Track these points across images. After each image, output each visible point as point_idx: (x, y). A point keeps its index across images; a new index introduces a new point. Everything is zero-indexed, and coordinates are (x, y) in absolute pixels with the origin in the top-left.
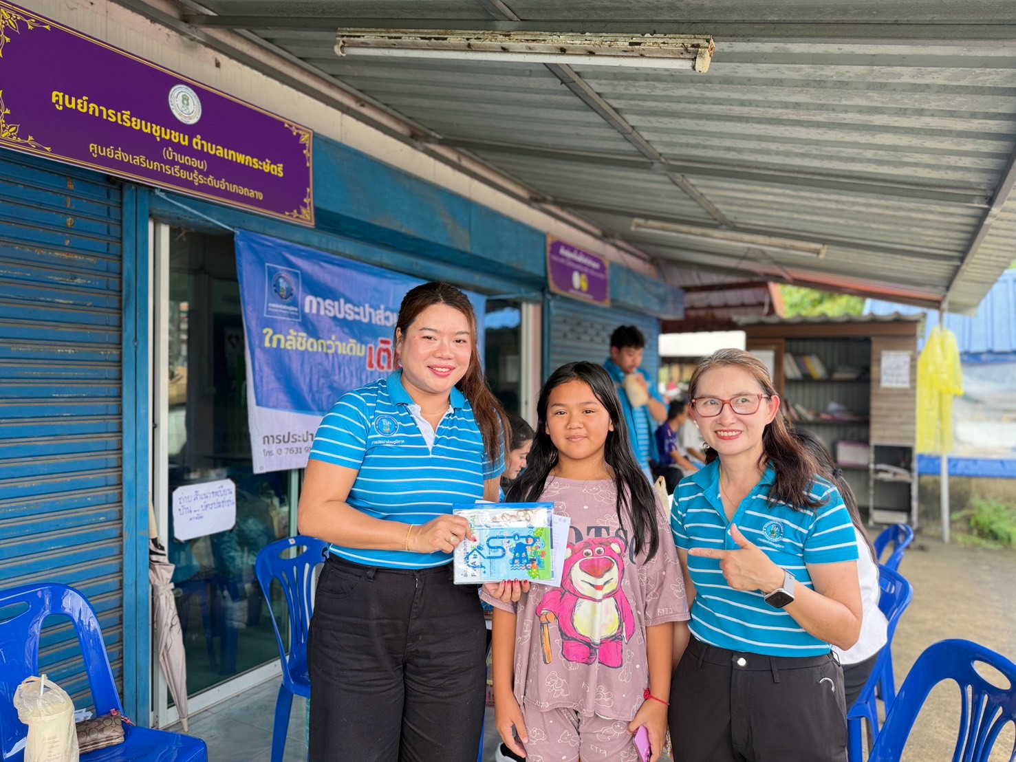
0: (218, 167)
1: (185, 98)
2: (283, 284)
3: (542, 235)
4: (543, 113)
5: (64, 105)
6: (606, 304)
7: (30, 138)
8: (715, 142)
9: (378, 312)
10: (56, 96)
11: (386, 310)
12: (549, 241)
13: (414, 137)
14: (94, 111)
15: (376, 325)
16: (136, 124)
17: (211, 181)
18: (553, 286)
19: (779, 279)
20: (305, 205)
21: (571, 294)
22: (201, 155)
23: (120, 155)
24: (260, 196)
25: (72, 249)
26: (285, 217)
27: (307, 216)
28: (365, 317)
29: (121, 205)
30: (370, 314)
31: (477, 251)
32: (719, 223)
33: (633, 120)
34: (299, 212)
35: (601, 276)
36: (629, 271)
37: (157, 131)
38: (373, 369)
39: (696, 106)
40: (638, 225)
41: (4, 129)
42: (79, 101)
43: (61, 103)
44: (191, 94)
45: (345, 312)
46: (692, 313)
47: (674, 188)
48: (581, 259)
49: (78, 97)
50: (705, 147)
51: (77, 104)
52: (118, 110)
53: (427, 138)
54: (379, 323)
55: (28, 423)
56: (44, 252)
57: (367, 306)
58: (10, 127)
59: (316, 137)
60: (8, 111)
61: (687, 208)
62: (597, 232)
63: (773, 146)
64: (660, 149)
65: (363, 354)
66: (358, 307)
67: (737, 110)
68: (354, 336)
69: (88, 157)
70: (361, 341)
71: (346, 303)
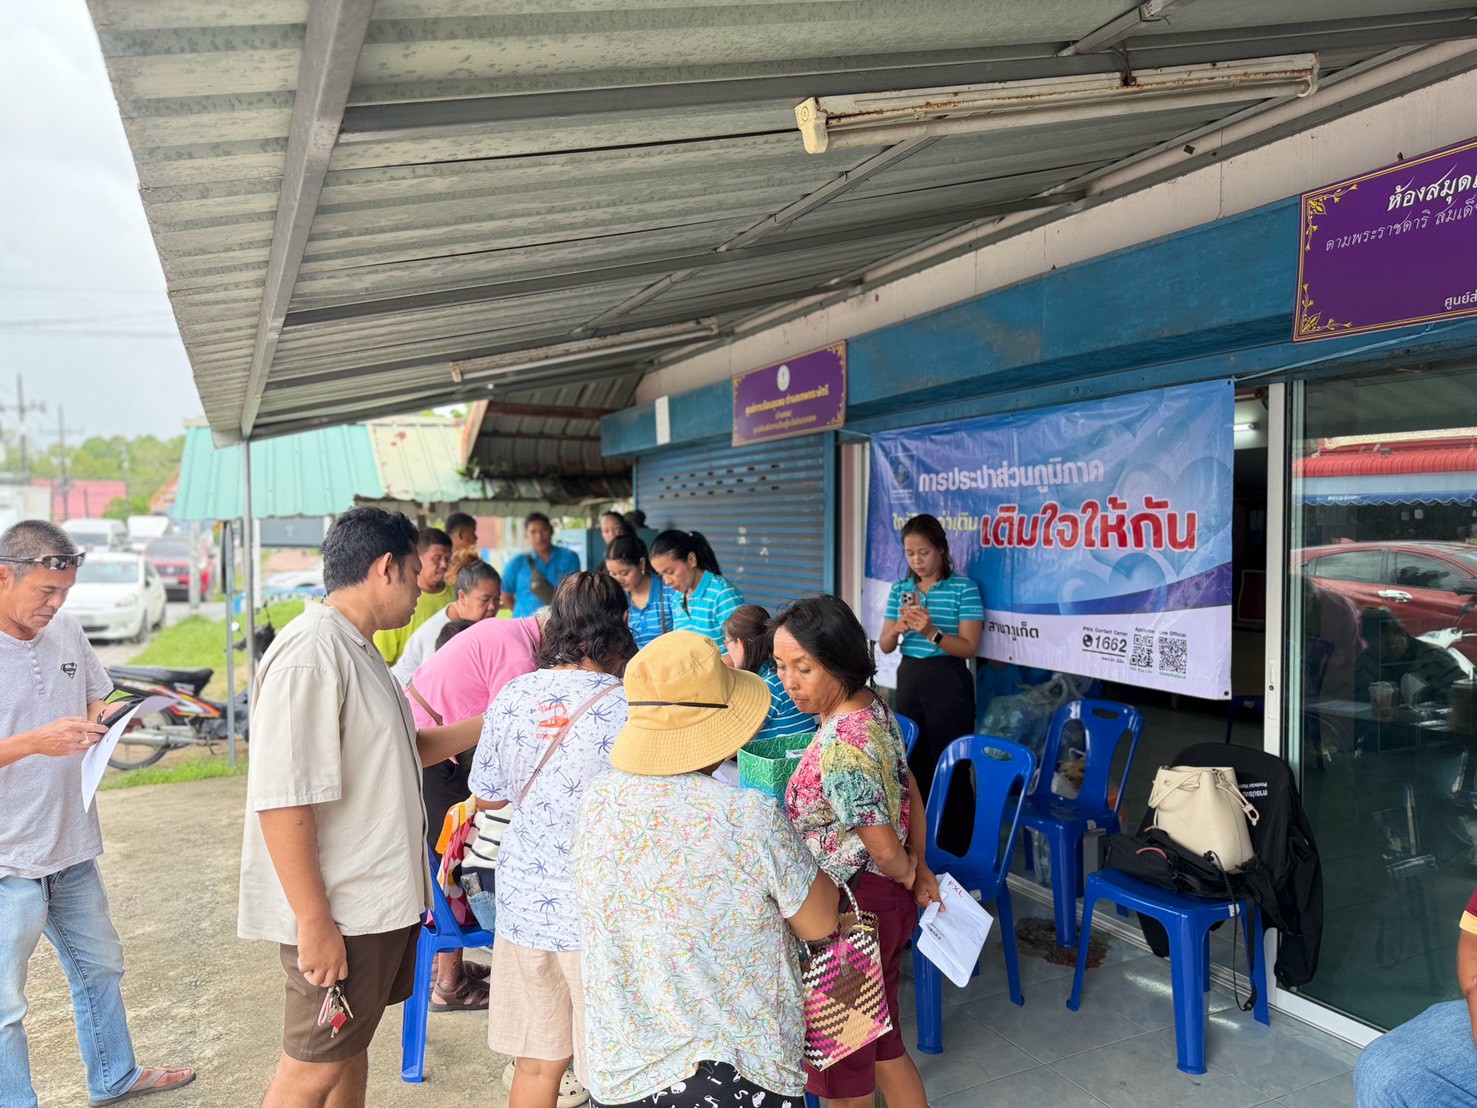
2: (901, 470)
9: (999, 471)
11: (1010, 466)
15: (998, 488)
20: (840, 410)
24: (813, 418)
27: (841, 416)
29: (823, 444)
30: (990, 477)
34: (836, 418)
38: (989, 546)
44: (785, 369)
45: (960, 482)
54: (1001, 485)
59: (847, 342)
65: (975, 528)
66: (975, 472)
70: (974, 513)
71: (960, 471)
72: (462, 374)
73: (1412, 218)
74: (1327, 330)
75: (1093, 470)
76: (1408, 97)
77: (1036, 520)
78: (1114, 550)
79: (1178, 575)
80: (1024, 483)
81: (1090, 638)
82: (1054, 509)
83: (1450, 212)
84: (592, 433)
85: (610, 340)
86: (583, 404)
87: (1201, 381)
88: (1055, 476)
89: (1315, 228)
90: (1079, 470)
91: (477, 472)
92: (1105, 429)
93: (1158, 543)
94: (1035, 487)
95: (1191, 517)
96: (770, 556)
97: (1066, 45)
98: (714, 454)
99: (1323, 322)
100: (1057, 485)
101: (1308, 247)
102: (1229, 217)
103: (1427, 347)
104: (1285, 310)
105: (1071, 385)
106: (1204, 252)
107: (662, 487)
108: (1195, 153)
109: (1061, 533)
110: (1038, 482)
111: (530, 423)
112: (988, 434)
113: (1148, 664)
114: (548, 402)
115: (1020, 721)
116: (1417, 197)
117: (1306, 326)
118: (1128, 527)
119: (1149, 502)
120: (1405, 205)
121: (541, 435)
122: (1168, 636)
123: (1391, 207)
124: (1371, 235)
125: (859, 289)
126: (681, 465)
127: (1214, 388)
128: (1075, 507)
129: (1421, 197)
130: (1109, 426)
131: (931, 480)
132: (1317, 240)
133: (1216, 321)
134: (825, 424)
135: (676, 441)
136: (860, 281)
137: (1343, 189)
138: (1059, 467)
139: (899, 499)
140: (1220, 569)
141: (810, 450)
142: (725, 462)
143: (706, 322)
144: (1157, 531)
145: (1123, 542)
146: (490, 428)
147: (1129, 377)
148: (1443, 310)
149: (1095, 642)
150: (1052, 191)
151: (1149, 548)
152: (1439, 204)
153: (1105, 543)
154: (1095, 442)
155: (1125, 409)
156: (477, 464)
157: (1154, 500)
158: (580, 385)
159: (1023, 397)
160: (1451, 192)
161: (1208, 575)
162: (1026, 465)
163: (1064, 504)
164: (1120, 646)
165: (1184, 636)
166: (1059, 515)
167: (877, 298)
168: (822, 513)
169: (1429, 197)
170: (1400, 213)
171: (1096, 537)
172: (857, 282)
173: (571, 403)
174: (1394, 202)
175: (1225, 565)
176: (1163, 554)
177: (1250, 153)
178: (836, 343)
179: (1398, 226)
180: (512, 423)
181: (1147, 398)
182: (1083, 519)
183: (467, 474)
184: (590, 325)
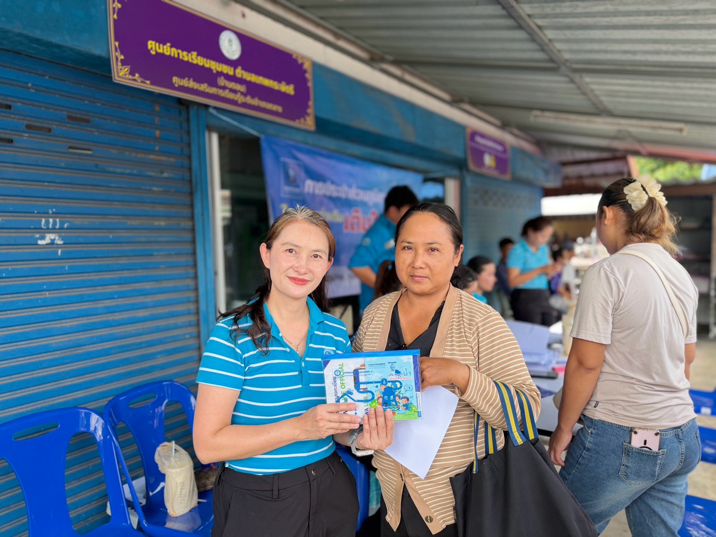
0: (253, 90)
1: (230, 41)
2: (291, 173)
3: (461, 127)
4: (478, 34)
5: (156, 51)
6: (508, 177)
7: (137, 75)
8: (616, 47)
10: (151, 44)
12: (469, 131)
13: (373, 60)
14: (174, 54)
16: (201, 61)
17: (249, 100)
18: (472, 166)
19: (637, 153)
20: (308, 114)
21: (484, 171)
22: (241, 81)
23: (192, 84)
24: (279, 109)
25: (161, 153)
26: (296, 124)
27: (309, 123)
28: (344, 194)
29: (188, 120)
31: (420, 142)
32: (600, 111)
33: (550, 34)
34: (305, 120)
35: (503, 156)
36: (523, 152)
37: (214, 66)
38: (348, 232)
39: (608, 19)
40: (536, 116)
41: (121, 69)
42: (165, 47)
43: (154, 49)
44: (234, 37)
46: (567, 182)
47: (572, 86)
48: (490, 144)
49: (164, 44)
50: (606, 52)
51: (163, 49)
52: (189, 51)
53: (382, 60)
55: (140, 273)
56: (143, 156)
57: (344, 185)
58: (125, 68)
59: (313, 64)
60: (122, 57)
61: (578, 101)
62: (498, 122)
63: (664, 47)
64: (567, 56)
67: (642, 20)
68: (337, 207)
69: (171, 86)
100: (376, 202)
131: (314, 185)
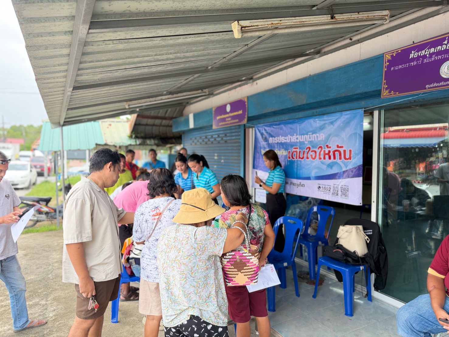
9: (293, 137)
11: (296, 135)
15: (293, 142)
24: (237, 120)
27: (246, 120)
28: (288, 140)
30: (290, 138)
31: (311, 101)
34: (244, 120)
38: (290, 159)
44: (229, 105)
45: (282, 140)
54: (294, 141)
57: (289, 136)
59: (248, 97)
65: (286, 154)
66: (286, 137)
68: (283, 148)
70: (286, 149)
71: (282, 137)
72: (129, 105)
73: (416, 61)
74: (391, 95)
75: (321, 136)
76: (416, 24)
77: (304, 151)
78: (327, 161)
79: (346, 168)
80: (301, 140)
81: (320, 187)
82: (310, 148)
83: (428, 59)
84: (170, 124)
85: (175, 96)
86: (167, 115)
87: (354, 109)
88: (310, 138)
89: (388, 63)
90: (317, 136)
91: (134, 136)
92: (325, 124)
93: (340, 158)
94: (304, 142)
95: (350, 151)
96: (225, 162)
97: (314, 6)
98: (207, 131)
99: (390, 92)
100: (310, 141)
101: (386, 69)
102: (363, 60)
103: (420, 100)
104: (379, 88)
105: (315, 111)
106: (355, 70)
107: (191, 141)
108: (353, 40)
109: (311, 156)
110: (305, 140)
111: (150, 121)
112: (290, 126)
113: (337, 195)
114: (156, 115)
115: (299, 212)
116: (418, 54)
117: (385, 93)
118: (331, 154)
119: (338, 146)
120: (415, 57)
121: (154, 125)
122: (343, 187)
123: (410, 58)
124: (404, 66)
125: (251, 81)
126: (197, 135)
127: (357, 112)
128: (316, 147)
129: (419, 54)
130: (326, 123)
131: (273, 139)
132: (389, 67)
133: (358, 91)
134: (241, 122)
135: (196, 127)
136: (252, 78)
137: (396, 52)
138: (311, 135)
139: (263, 145)
140: (359, 166)
141: (236, 130)
142: (210, 134)
143: (204, 90)
144: (340, 155)
145: (330, 158)
146: (137, 123)
147: (332, 108)
148: (426, 89)
149: (321, 188)
150: (310, 51)
151: (337, 160)
152: (425, 57)
153: (324, 158)
154: (322, 128)
155: (331, 118)
156: (134, 134)
157: (340, 146)
158: (165, 110)
159: (301, 114)
160: (428, 53)
161: (355, 168)
162: (301, 135)
163: (313, 147)
164: (329, 189)
165: (348, 186)
166: (311, 150)
167: (257, 84)
168: (240, 150)
169: (422, 55)
170: (413, 59)
171: (322, 157)
172: (251, 79)
173: (163, 115)
174: (411, 56)
175: (360, 165)
176: (342, 162)
177: (369, 41)
178: (244, 98)
179: (412, 63)
180: (144, 121)
181: (338, 114)
182: (318, 151)
183: (131, 137)
184: (169, 91)
